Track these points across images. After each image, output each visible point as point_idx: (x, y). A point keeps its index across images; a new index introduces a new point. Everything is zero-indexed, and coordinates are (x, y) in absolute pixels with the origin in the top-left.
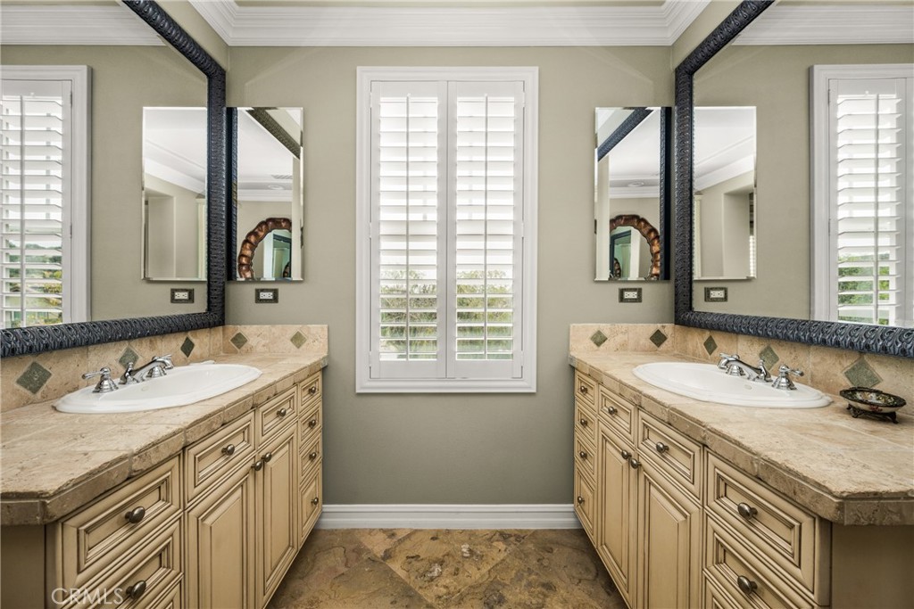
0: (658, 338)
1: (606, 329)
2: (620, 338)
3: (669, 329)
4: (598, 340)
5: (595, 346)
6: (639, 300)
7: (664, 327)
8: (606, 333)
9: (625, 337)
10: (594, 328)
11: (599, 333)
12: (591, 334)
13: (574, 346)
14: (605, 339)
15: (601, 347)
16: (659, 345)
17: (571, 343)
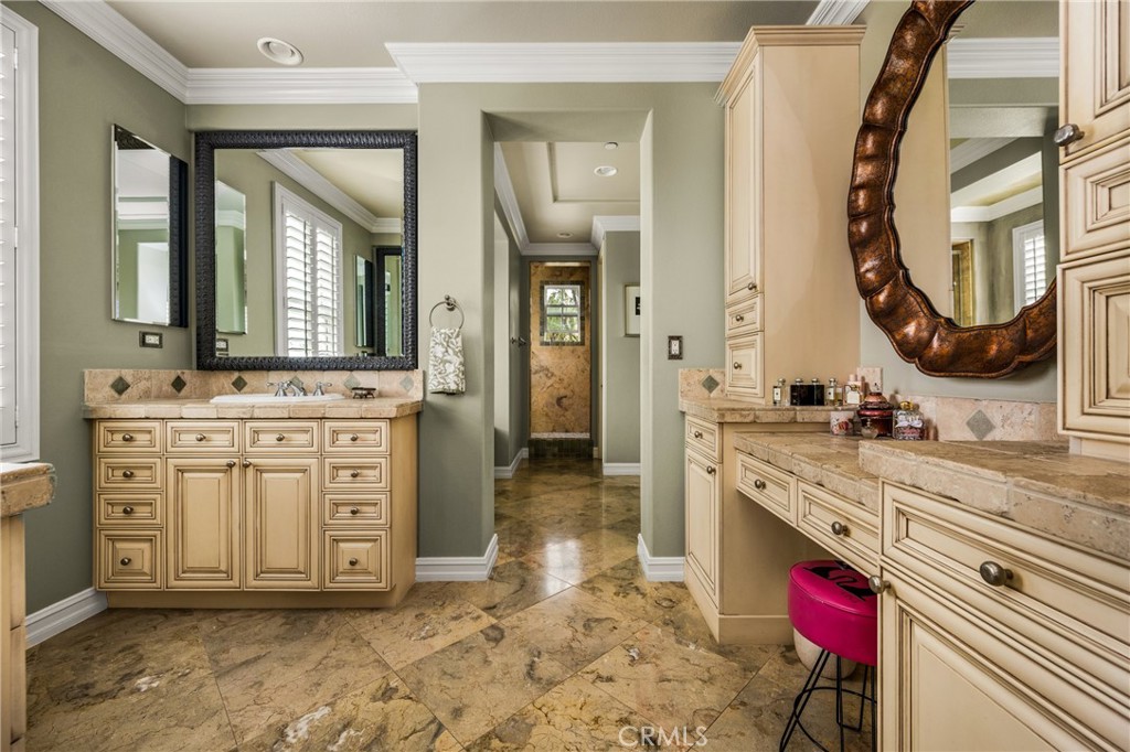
0: (179, 384)
1: (128, 375)
2: (143, 385)
3: (189, 376)
4: (120, 387)
5: (116, 395)
6: (160, 346)
7: (183, 373)
8: (129, 379)
9: (148, 384)
10: (113, 375)
11: (121, 379)
12: (111, 380)
13: (91, 396)
14: (127, 386)
15: (124, 396)
16: (179, 390)
17: (86, 392)
